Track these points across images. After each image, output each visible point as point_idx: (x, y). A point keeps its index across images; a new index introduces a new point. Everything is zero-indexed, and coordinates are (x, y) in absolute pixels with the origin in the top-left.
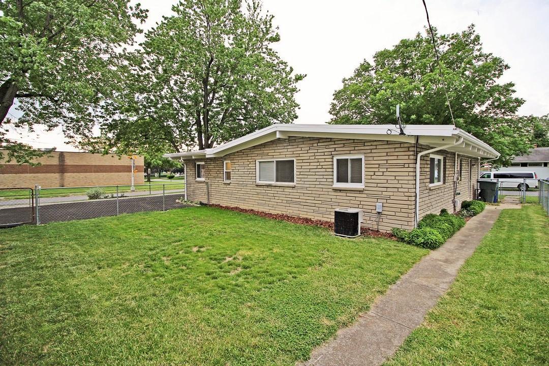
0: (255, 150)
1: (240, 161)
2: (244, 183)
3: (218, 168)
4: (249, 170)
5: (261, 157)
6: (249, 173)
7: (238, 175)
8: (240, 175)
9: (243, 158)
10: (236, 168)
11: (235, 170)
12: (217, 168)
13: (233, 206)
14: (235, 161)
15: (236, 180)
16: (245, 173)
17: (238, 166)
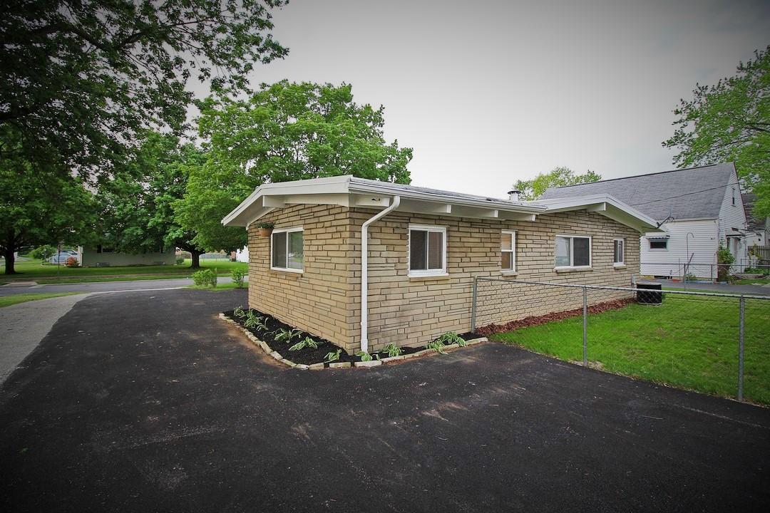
0: (556, 219)
1: (535, 233)
2: (541, 271)
3: (490, 245)
4: (548, 250)
5: (563, 231)
6: (546, 254)
7: (531, 259)
8: (535, 258)
9: (540, 229)
10: (529, 246)
11: (527, 250)
12: (486, 245)
13: (521, 318)
14: (527, 233)
15: (527, 267)
16: (542, 254)
17: (531, 241)
